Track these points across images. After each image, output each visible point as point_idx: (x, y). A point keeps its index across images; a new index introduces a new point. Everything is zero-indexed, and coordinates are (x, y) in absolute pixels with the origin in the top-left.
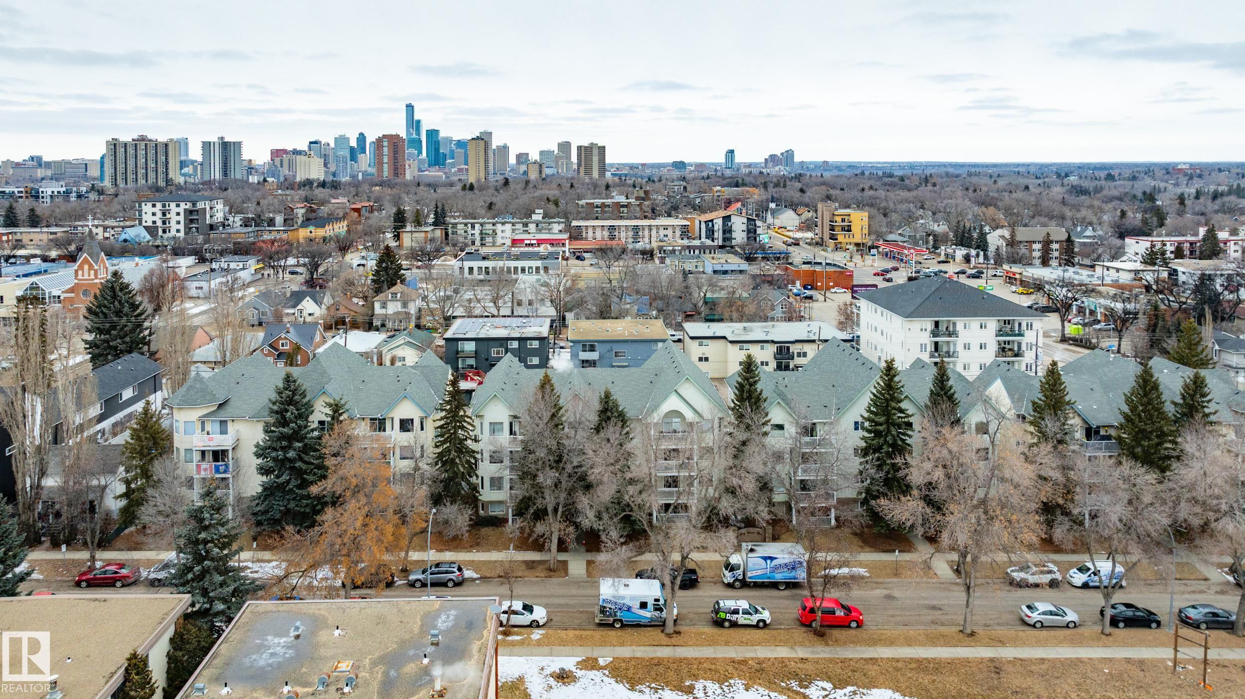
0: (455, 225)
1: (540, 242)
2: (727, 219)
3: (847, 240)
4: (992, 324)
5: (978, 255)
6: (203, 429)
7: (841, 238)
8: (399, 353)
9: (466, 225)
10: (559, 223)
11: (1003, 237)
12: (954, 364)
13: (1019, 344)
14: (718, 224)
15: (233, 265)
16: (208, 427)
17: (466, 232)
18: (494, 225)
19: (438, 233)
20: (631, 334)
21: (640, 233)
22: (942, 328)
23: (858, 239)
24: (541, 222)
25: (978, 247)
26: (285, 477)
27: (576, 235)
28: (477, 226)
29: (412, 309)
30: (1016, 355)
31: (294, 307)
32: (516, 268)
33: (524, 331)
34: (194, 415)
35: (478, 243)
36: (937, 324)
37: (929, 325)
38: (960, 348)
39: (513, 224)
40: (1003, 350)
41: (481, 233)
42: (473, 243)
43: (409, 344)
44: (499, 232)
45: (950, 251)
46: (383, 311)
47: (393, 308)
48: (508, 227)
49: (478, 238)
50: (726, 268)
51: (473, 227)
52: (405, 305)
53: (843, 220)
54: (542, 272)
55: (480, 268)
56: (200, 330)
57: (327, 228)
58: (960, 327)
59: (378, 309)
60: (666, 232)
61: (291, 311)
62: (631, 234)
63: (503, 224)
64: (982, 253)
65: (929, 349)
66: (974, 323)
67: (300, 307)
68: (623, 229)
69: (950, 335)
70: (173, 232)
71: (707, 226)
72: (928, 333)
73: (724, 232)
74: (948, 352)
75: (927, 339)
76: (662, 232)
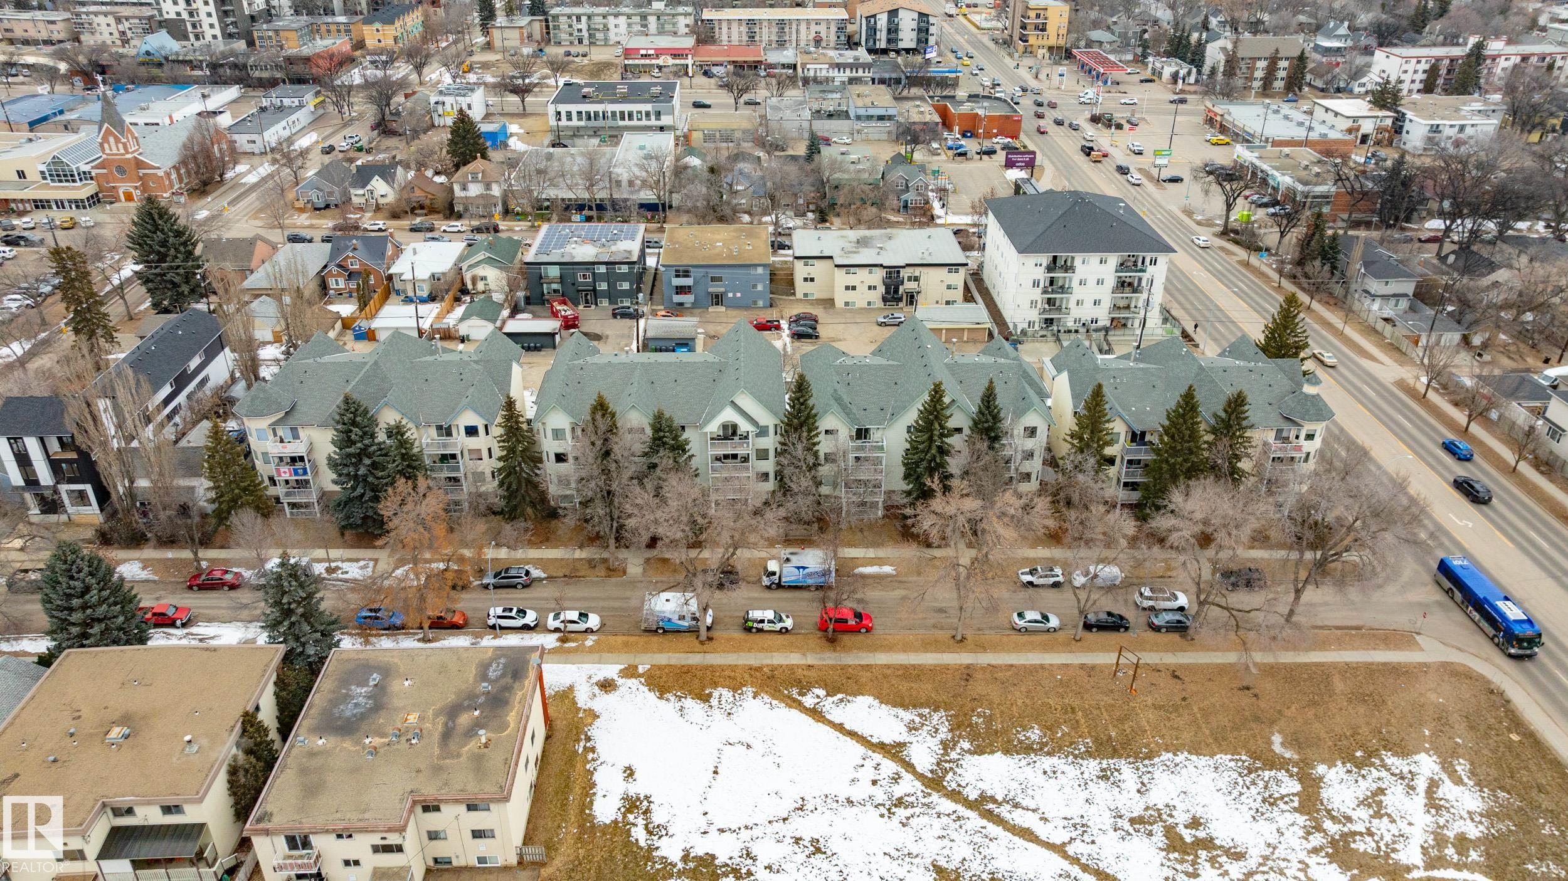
0: (556, 17)
1: (659, 52)
2: (893, 13)
3: (1040, 42)
4: (1113, 260)
5: (1189, 73)
6: (275, 435)
7: (1032, 40)
8: (480, 271)
9: (569, 17)
10: (686, 15)
11: (1224, 49)
12: (1068, 300)
13: (1140, 280)
14: (882, 21)
15: (287, 102)
16: (280, 433)
17: (570, 26)
18: (604, 17)
19: (537, 28)
20: (730, 256)
21: (787, 30)
22: (1061, 262)
23: (1053, 41)
24: (664, 14)
25: (1192, 62)
26: (360, 491)
27: (705, 35)
28: (584, 19)
29: (496, 191)
30: (1135, 291)
31: (363, 187)
32: (622, 113)
33: (613, 248)
34: (264, 423)
35: (586, 41)
36: (1055, 258)
37: (1045, 259)
38: (1075, 283)
39: (629, 17)
40: (1122, 285)
41: (589, 29)
42: (580, 41)
43: (489, 261)
44: (611, 26)
45: (1158, 65)
46: (463, 194)
47: (475, 190)
48: (622, 20)
49: (585, 34)
50: (871, 112)
51: (579, 19)
52: (488, 187)
53: (1038, 16)
54: (653, 117)
55: (580, 113)
56: (259, 242)
57: (397, 24)
58: (1078, 263)
59: (458, 192)
60: (818, 28)
61: (361, 192)
62: (775, 30)
63: (616, 16)
64: (1194, 70)
65: (1042, 285)
66: (1094, 259)
67: (369, 187)
68: (765, 24)
69: (1066, 271)
70: (208, 38)
71: (868, 22)
72: (1042, 269)
73: (889, 31)
74: (1062, 287)
75: (1041, 275)
76: (814, 28)
